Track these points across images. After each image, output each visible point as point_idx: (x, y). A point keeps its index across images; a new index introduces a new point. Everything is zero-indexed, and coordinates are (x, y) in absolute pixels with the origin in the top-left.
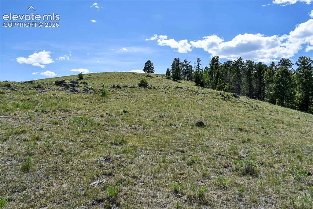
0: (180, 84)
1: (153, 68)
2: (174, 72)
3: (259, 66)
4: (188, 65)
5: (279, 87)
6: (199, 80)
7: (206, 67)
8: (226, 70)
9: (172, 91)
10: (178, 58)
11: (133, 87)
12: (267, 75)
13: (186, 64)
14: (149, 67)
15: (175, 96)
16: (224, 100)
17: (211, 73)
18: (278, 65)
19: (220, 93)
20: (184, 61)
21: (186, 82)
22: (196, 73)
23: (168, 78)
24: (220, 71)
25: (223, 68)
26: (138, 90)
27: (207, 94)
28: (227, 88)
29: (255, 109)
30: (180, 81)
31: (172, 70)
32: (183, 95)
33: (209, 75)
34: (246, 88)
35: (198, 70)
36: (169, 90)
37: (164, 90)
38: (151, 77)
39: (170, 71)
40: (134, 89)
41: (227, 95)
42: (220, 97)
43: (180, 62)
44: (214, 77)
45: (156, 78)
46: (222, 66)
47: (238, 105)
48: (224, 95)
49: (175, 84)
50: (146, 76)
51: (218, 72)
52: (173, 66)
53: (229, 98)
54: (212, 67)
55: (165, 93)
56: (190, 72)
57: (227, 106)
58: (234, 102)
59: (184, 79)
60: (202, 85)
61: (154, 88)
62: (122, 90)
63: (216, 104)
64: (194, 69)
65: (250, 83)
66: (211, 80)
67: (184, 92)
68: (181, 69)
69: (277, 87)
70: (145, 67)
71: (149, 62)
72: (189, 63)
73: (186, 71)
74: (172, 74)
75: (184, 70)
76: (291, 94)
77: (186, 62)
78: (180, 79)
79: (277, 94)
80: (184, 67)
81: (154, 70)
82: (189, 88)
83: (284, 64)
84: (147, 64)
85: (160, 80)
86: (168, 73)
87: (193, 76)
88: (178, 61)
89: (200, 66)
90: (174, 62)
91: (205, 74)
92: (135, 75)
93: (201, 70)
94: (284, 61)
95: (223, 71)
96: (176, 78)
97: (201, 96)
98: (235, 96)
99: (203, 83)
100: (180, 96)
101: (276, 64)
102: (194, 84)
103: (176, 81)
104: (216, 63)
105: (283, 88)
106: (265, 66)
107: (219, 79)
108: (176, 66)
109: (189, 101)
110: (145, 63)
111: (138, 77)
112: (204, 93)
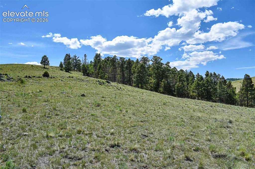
0: (71, 74)
1: (48, 61)
2: (66, 65)
3: (129, 61)
4: (77, 59)
5: (139, 76)
6: (85, 71)
7: (91, 61)
8: (106, 64)
9: (66, 80)
10: (69, 54)
11: (39, 77)
12: (134, 68)
13: (75, 59)
14: (45, 61)
15: (69, 82)
16: (100, 84)
17: (95, 66)
18: (140, 61)
19: (98, 80)
20: (74, 56)
21: (76, 72)
22: (84, 65)
23: (61, 70)
24: (101, 64)
25: (104, 62)
26: (43, 79)
27: (90, 81)
28: (107, 77)
29: (119, 89)
30: (71, 72)
31: (64, 63)
32: (74, 82)
33: (94, 67)
34: (120, 77)
35: (85, 64)
36: (64, 79)
37: (60, 79)
38: (47, 69)
39: (63, 64)
40: (40, 78)
41: (103, 82)
42: (98, 83)
43: (71, 57)
44: (97, 69)
45: (51, 69)
46: (103, 61)
47: (109, 87)
48: (101, 82)
49: (67, 74)
50: (43, 68)
51: (100, 65)
52: (65, 60)
53: (104, 83)
54: (96, 61)
55: (62, 81)
56: (79, 65)
57: (102, 88)
58: (106, 86)
59: (74, 70)
60: (88, 75)
61: (54, 78)
62: (32, 79)
63: (95, 87)
64: (82, 62)
65: (123, 73)
66: (95, 71)
67: (75, 80)
68: (72, 63)
69: (137, 76)
70: (42, 60)
71: (45, 56)
72: (78, 58)
73: (75, 64)
74: (64, 66)
75: (74, 63)
76: (146, 81)
77: (75, 57)
78: (71, 70)
79: (138, 80)
80: (74, 61)
81: (49, 63)
82: (78, 78)
83: (144, 60)
84: (43, 58)
85: (54, 71)
86: (61, 65)
87: (81, 68)
88: (69, 56)
89: (86, 60)
90: (66, 57)
91: (90, 66)
92: (33, 67)
93: (87, 63)
94: (144, 58)
95: (104, 64)
96: (68, 70)
97: (86, 82)
98: (108, 82)
99: (88, 73)
100: (72, 83)
101: (139, 60)
102: (82, 74)
103: (68, 72)
104: (99, 58)
105: (142, 76)
106: (133, 61)
107: (100, 70)
108: (68, 60)
109: (77, 85)
110: (42, 58)
111: (36, 69)
112: (88, 81)
